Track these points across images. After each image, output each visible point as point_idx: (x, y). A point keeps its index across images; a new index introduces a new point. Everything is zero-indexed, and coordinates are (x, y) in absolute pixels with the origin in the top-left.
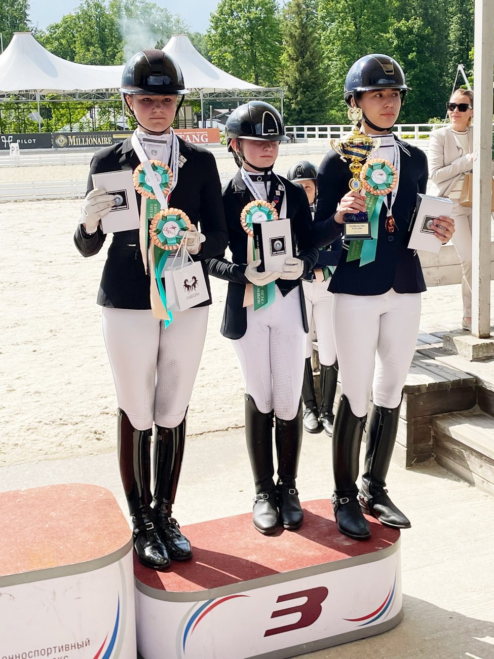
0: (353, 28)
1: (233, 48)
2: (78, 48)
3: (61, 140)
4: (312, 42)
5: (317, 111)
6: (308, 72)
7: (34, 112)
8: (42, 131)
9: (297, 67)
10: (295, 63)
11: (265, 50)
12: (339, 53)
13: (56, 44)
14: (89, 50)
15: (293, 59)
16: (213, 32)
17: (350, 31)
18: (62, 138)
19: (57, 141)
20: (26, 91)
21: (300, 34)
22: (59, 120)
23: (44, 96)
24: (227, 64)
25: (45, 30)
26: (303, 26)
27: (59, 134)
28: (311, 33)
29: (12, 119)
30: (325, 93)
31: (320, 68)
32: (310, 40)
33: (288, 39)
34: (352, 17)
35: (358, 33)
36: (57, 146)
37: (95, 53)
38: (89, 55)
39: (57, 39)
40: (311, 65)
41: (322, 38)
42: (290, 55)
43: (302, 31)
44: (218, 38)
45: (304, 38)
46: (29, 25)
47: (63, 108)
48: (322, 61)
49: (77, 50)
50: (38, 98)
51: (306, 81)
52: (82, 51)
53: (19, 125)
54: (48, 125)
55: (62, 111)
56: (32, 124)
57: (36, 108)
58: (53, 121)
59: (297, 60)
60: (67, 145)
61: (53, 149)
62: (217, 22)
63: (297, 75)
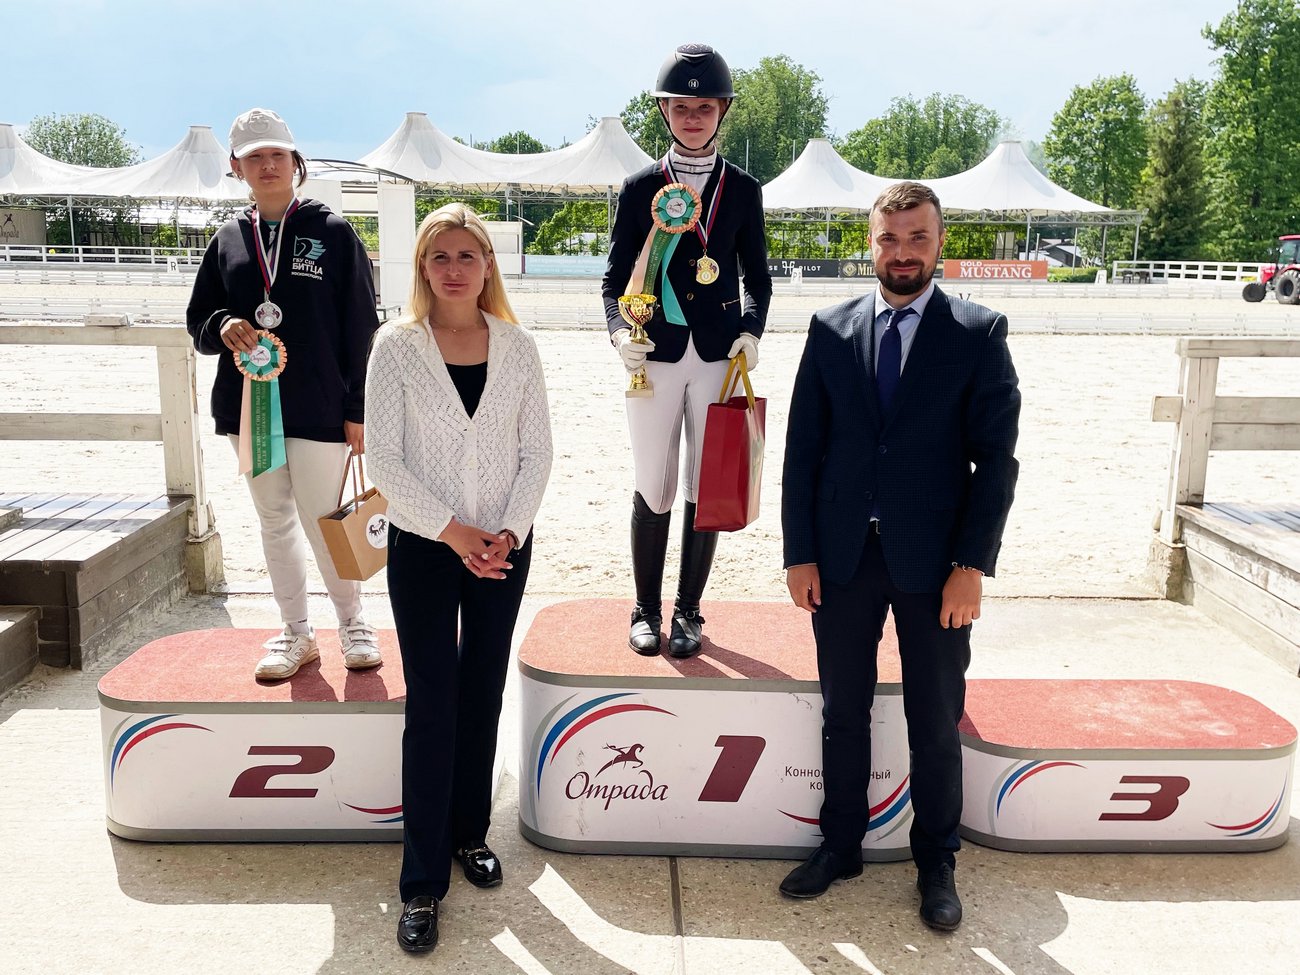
0: (1251, 134)
1: (1077, 160)
2: (881, 162)
3: (849, 268)
4: (1191, 152)
5: (1187, 244)
6: (1179, 192)
7: (821, 233)
8: (829, 256)
9: (1165, 184)
10: (1163, 180)
11: (1122, 162)
12: (1227, 168)
13: (855, 154)
14: (891, 162)
15: (1160, 174)
16: (1054, 138)
17: (1248, 139)
18: (851, 266)
19: (845, 270)
20: (816, 209)
21: (1174, 141)
22: (849, 245)
23: (836, 216)
24: (1068, 180)
25: (843, 138)
26: (1180, 130)
27: (848, 261)
28: (1191, 140)
29: (796, 242)
30: (1201, 220)
31: (1198, 187)
32: (1187, 148)
33: (1156, 147)
34: (1253, 118)
35: (1259, 142)
36: (844, 275)
37: (899, 166)
38: (892, 168)
39: (856, 149)
40: (1185, 183)
41: (1205, 147)
42: (1156, 169)
43: (1178, 137)
44: (1059, 146)
45: (1179, 147)
46: (826, 132)
47: (855, 231)
48: (1201, 178)
49: (878, 163)
50: (828, 217)
51: (1175, 203)
52: (885, 163)
53: (803, 250)
54: (836, 250)
55: (854, 234)
56: (818, 248)
57: (824, 230)
58: (841, 246)
59: (1165, 176)
60: (856, 275)
61: (839, 278)
62: (1061, 125)
63: (1163, 195)
